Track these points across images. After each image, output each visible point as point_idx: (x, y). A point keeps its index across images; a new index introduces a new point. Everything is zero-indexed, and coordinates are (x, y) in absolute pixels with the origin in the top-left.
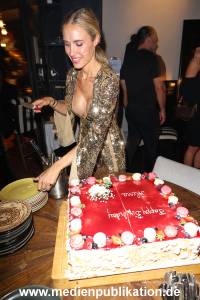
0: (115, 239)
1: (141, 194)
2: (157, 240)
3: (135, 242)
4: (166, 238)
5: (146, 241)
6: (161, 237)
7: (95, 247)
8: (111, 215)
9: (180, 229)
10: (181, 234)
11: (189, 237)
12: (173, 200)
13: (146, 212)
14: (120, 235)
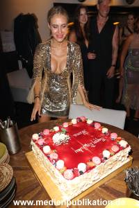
0: (90, 164)
1: (84, 132)
2: (111, 156)
3: (102, 161)
4: (116, 153)
5: (106, 159)
6: (112, 154)
7: (81, 173)
8: (77, 151)
9: (119, 146)
10: (121, 148)
11: (124, 148)
12: (105, 130)
13: (95, 142)
14: (91, 160)
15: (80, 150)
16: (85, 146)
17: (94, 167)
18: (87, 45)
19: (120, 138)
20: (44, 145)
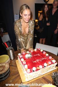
0: (38, 68)
1: (39, 55)
2: (47, 66)
3: (43, 68)
4: (50, 65)
5: (45, 67)
6: (48, 65)
7: (34, 71)
9: (52, 62)
10: (52, 63)
11: (54, 63)
12: (47, 55)
13: (42, 59)
14: (39, 67)
15: (35, 62)
16: (38, 60)
17: (39, 69)
18: (47, 20)
19: (53, 59)
20: (22, 58)
